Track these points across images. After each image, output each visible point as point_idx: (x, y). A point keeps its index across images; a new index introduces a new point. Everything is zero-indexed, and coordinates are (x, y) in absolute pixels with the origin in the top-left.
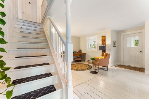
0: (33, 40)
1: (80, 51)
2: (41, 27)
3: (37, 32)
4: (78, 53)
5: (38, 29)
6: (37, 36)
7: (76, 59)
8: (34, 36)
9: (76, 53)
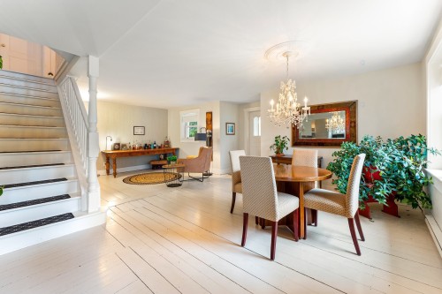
0: (32, 121)
1: (168, 143)
2: (53, 90)
3: (41, 102)
4: (160, 147)
5: (44, 94)
6: (41, 111)
7: (153, 163)
8: (35, 110)
9: (155, 147)
